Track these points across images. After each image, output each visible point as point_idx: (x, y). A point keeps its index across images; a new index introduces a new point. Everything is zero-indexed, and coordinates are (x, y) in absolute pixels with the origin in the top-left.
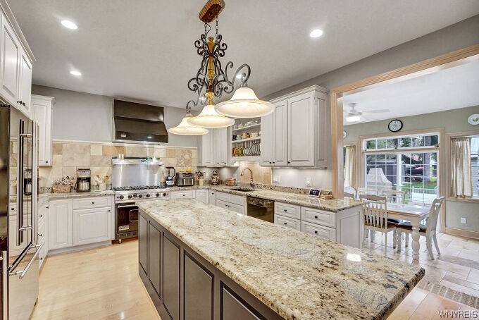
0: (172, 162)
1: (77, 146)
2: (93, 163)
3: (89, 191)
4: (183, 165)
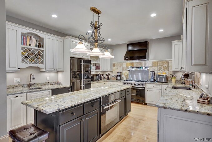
0: (156, 69)
1: (119, 64)
2: (123, 70)
3: (120, 80)
4: (163, 70)
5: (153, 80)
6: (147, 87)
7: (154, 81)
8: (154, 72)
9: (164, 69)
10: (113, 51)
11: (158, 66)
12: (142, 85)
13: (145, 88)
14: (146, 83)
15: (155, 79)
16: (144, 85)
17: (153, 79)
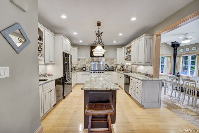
0: (107, 63)
1: (83, 59)
2: (86, 63)
3: (85, 70)
7: (107, 70)
8: (107, 65)
9: (111, 63)
10: (78, 49)
11: (109, 61)
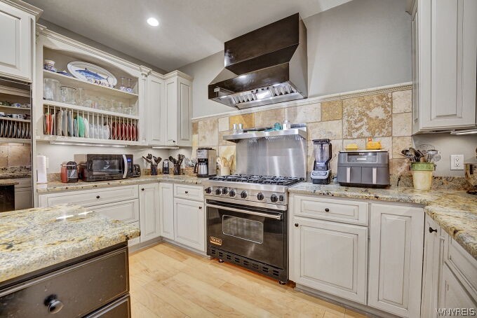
1: (208, 122)
2: (221, 141)
3: (207, 176)
4: (367, 134)
5: (322, 175)
6: (298, 212)
7: (327, 181)
8: (327, 141)
9: (369, 129)
10: (192, 80)
11: (346, 118)
12: (274, 199)
13: (285, 213)
14: (291, 188)
15: (334, 170)
16: (282, 199)
17: (323, 173)
